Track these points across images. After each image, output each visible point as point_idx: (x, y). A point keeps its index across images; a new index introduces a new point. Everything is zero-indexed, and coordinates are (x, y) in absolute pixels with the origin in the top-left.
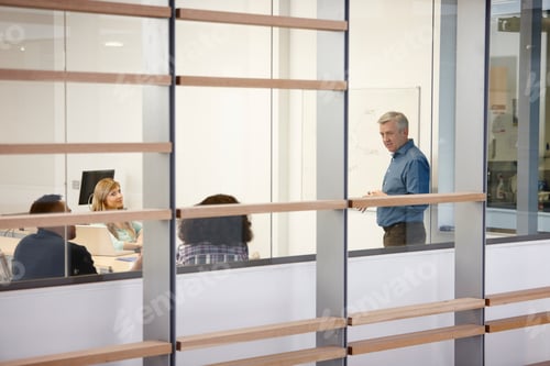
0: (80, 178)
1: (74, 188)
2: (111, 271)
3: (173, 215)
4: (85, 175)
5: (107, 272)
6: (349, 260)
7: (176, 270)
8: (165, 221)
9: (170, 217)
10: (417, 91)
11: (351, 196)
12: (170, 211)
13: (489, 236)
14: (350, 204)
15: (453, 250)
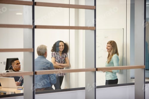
0: (6, 61)
1: (4, 64)
2: (15, 93)
3: (34, 73)
4: (8, 60)
5: (14, 93)
6: (97, 89)
7: (35, 93)
8: (31, 76)
9: (33, 74)
10: (123, 30)
11: (97, 67)
12: (33, 72)
13: (146, 80)
14: (97, 70)
15: (134, 85)
